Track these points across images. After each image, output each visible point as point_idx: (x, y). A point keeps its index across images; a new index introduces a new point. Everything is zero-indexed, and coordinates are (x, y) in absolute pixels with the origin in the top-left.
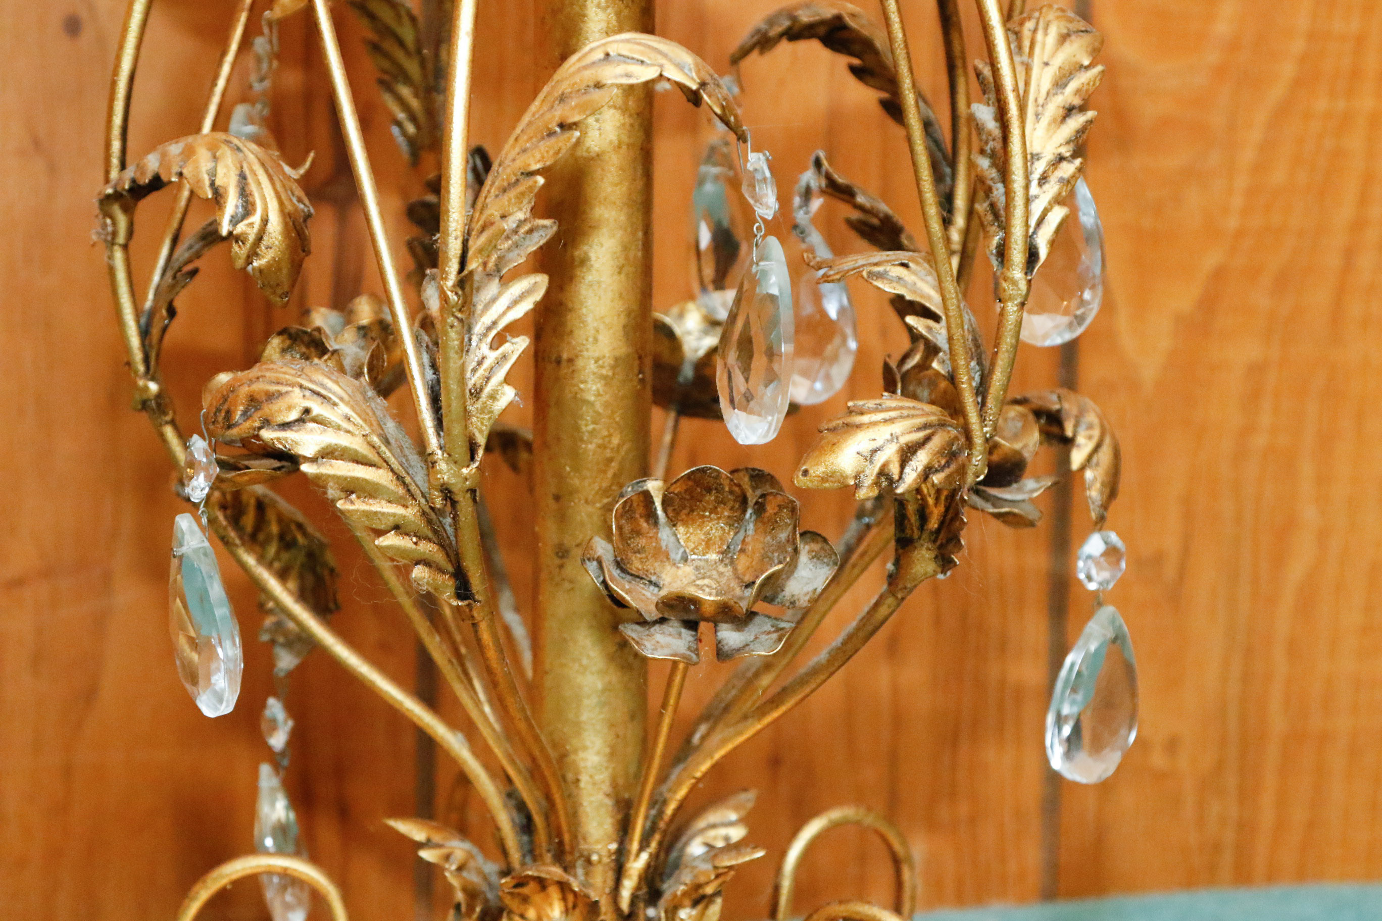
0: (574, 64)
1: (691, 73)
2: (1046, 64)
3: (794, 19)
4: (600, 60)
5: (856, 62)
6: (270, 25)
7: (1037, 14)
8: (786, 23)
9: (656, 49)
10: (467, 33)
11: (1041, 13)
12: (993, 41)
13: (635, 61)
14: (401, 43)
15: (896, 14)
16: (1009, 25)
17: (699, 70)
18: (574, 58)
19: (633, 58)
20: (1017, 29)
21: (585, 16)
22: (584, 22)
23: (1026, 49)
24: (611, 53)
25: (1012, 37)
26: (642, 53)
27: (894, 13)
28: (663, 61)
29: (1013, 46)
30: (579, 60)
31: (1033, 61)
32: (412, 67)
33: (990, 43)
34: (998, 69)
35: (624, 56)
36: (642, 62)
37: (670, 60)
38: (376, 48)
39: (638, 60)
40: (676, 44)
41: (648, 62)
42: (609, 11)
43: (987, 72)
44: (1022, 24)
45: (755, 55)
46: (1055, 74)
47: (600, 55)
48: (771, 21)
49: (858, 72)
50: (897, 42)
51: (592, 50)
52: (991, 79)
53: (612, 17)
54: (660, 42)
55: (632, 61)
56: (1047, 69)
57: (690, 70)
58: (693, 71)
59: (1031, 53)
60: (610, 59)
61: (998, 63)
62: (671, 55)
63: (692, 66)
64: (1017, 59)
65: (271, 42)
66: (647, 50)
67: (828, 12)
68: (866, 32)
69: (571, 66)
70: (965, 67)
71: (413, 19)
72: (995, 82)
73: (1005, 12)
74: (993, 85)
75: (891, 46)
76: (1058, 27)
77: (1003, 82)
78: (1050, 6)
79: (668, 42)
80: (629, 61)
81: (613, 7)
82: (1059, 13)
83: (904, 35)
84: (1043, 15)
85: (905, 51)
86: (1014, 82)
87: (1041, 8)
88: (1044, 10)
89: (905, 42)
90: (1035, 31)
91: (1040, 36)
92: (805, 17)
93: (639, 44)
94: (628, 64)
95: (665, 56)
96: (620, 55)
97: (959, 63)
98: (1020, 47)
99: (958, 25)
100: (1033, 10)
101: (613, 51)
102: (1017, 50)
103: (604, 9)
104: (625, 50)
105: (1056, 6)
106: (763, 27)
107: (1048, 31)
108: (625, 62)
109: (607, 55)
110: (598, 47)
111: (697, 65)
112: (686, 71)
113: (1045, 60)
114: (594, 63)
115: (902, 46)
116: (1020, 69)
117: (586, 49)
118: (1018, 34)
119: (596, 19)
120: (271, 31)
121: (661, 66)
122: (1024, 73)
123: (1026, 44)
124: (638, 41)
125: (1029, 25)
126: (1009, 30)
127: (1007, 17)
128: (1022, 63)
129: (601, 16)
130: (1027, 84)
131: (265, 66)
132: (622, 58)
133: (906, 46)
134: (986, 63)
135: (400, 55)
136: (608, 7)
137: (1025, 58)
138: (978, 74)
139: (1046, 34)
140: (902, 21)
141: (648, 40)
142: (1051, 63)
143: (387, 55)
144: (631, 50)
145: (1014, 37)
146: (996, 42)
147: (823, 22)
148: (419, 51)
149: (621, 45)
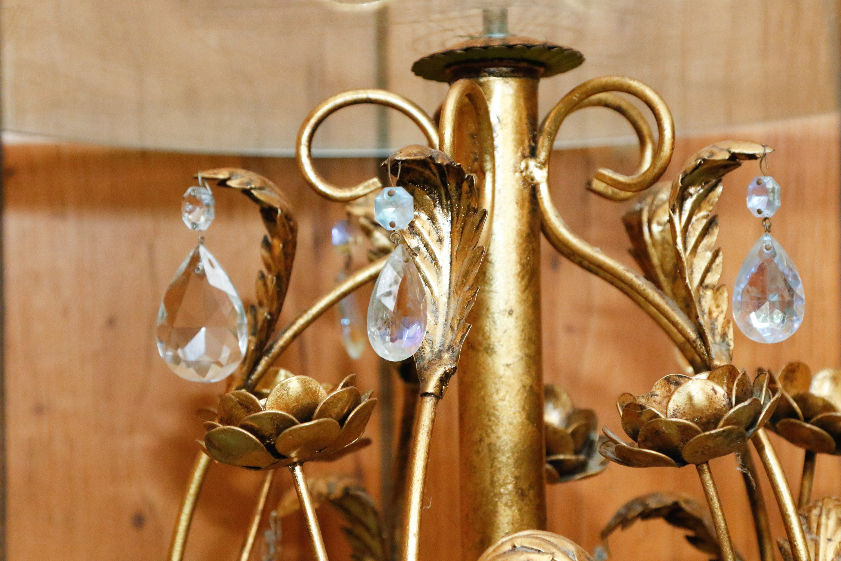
0: (491, 554)
1: (575, 558)
2: (830, 540)
3: (645, 505)
4: (509, 551)
5: (690, 533)
6: (276, 521)
7: (820, 504)
8: (639, 509)
9: (549, 541)
10: (414, 534)
11: (823, 503)
12: (790, 526)
13: (534, 551)
14: (367, 529)
15: (719, 509)
16: (801, 512)
17: (580, 555)
18: (491, 549)
19: (532, 549)
20: (806, 515)
21: (496, 512)
22: (496, 517)
23: (815, 530)
24: (517, 545)
25: (803, 521)
26: (539, 545)
27: (717, 509)
28: (554, 550)
29: (804, 527)
30: (494, 551)
31: (820, 538)
32: (376, 545)
33: (788, 527)
34: (795, 546)
35: (526, 547)
36: (539, 551)
37: (559, 549)
38: (349, 533)
39: (536, 550)
40: (562, 537)
41: (544, 551)
42: (514, 508)
43: (787, 546)
44: (810, 510)
45: (618, 532)
46: (837, 547)
47: (508, 547)
48: (629, 507)
49: (692, 541)
50: (720, 529)
51: (503, 543)
52: (790, 551)
53: (516, 513)
54: (551, 536)
55: (532, 551)
56: (830, 544)
57: (574, 556)
58: (576, 556)
59: (818, 533)
60: (516, 550)
61: (795, 541)
62: (560, 545)
63: (575, 553)
64: (808, 537)
65: (276, 533)
66: (542, 543)
67: (669, 501)
68: (696, 514)
69: (488, 556)
70: (771, 540)
71: (375, 513)
72: (793, 555)
73: (797, 504)
74: (792, 556)
75: (717, 532)
76: (837, 513)
77: (799, 555)
78: (829, 498)
79: (557, 536)
80: (529, 551)
81: (517, 506)
82: (836, 503)
83: (726, 524)
84: (825, 504)
85: (727, 536)
86: (807, 555)
87: (823, 500)
88: (826, 500)
89: (727, 529)
90: (820, 516)
91: (823, 519)
92: (653, 504)
93: (537, 538)
94: (529, 553)
95: (555, 546)
96: (523, 547)
97: (765, 534)
98: (810, 528)
99: (763, 507)
100: (817, 501)
101: (518, 544)
102: (807, 530)
103: (510, 507)
104: (526, 543)
105: (834, 498)
106: (623, 511)
107: (830, 516)
108: (527, 552)
109: (514, 547)
110: (507, 541)
111: (578, 552)
112: (571, 557)
113: (829, 537)
114: (505, 553)
115: (725, 532)
116: (811, 544)
117: (500, 542)
118: (807, 519)
119: (505, 514)
120: (276, 526)
121: (553, 554)
122: (813, 547)
123: (814, 525)
124: (536, 536)
125: (815, 512)
126: (801, 515)
127: (798, 505)
128: (812, 540)
129: (509, 512)
130: (817, 555)
131: (272, 550)
132: (524, 549)
133: (728, 532)
134: (786, 540)
135: (366, 536)
136: (512, 506)
137: (814, 536)
138: (781, 548)
139: (828, 518)
140: (723, 515)
141: (542, 535)
142: (833, 539)
143: (358, 538)
144: (530, 543)
145: (805, 521)
146: (792, 526)
147: (665, 507)
148: (380, 534)
149: (524, 540)
